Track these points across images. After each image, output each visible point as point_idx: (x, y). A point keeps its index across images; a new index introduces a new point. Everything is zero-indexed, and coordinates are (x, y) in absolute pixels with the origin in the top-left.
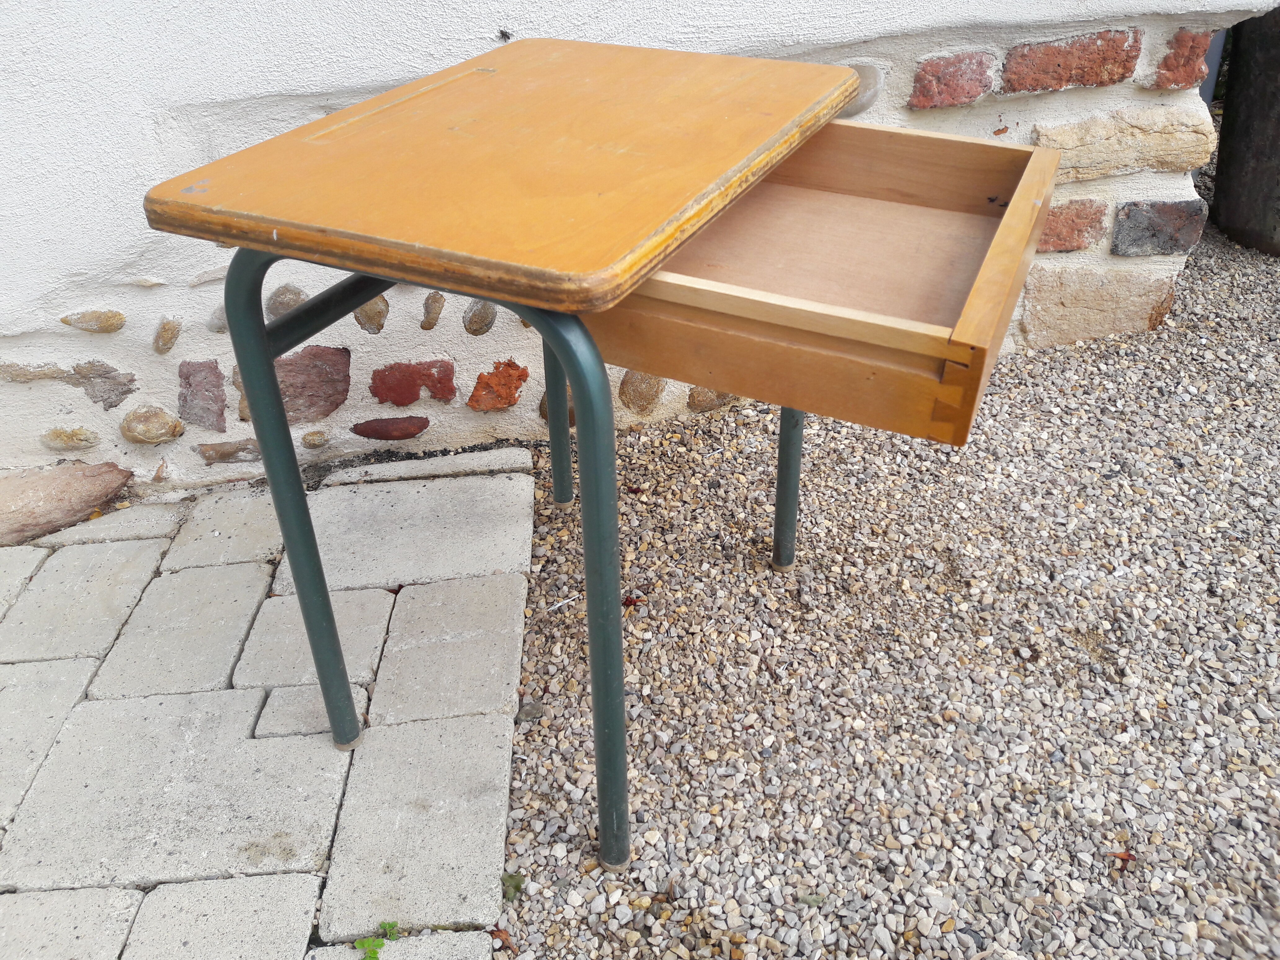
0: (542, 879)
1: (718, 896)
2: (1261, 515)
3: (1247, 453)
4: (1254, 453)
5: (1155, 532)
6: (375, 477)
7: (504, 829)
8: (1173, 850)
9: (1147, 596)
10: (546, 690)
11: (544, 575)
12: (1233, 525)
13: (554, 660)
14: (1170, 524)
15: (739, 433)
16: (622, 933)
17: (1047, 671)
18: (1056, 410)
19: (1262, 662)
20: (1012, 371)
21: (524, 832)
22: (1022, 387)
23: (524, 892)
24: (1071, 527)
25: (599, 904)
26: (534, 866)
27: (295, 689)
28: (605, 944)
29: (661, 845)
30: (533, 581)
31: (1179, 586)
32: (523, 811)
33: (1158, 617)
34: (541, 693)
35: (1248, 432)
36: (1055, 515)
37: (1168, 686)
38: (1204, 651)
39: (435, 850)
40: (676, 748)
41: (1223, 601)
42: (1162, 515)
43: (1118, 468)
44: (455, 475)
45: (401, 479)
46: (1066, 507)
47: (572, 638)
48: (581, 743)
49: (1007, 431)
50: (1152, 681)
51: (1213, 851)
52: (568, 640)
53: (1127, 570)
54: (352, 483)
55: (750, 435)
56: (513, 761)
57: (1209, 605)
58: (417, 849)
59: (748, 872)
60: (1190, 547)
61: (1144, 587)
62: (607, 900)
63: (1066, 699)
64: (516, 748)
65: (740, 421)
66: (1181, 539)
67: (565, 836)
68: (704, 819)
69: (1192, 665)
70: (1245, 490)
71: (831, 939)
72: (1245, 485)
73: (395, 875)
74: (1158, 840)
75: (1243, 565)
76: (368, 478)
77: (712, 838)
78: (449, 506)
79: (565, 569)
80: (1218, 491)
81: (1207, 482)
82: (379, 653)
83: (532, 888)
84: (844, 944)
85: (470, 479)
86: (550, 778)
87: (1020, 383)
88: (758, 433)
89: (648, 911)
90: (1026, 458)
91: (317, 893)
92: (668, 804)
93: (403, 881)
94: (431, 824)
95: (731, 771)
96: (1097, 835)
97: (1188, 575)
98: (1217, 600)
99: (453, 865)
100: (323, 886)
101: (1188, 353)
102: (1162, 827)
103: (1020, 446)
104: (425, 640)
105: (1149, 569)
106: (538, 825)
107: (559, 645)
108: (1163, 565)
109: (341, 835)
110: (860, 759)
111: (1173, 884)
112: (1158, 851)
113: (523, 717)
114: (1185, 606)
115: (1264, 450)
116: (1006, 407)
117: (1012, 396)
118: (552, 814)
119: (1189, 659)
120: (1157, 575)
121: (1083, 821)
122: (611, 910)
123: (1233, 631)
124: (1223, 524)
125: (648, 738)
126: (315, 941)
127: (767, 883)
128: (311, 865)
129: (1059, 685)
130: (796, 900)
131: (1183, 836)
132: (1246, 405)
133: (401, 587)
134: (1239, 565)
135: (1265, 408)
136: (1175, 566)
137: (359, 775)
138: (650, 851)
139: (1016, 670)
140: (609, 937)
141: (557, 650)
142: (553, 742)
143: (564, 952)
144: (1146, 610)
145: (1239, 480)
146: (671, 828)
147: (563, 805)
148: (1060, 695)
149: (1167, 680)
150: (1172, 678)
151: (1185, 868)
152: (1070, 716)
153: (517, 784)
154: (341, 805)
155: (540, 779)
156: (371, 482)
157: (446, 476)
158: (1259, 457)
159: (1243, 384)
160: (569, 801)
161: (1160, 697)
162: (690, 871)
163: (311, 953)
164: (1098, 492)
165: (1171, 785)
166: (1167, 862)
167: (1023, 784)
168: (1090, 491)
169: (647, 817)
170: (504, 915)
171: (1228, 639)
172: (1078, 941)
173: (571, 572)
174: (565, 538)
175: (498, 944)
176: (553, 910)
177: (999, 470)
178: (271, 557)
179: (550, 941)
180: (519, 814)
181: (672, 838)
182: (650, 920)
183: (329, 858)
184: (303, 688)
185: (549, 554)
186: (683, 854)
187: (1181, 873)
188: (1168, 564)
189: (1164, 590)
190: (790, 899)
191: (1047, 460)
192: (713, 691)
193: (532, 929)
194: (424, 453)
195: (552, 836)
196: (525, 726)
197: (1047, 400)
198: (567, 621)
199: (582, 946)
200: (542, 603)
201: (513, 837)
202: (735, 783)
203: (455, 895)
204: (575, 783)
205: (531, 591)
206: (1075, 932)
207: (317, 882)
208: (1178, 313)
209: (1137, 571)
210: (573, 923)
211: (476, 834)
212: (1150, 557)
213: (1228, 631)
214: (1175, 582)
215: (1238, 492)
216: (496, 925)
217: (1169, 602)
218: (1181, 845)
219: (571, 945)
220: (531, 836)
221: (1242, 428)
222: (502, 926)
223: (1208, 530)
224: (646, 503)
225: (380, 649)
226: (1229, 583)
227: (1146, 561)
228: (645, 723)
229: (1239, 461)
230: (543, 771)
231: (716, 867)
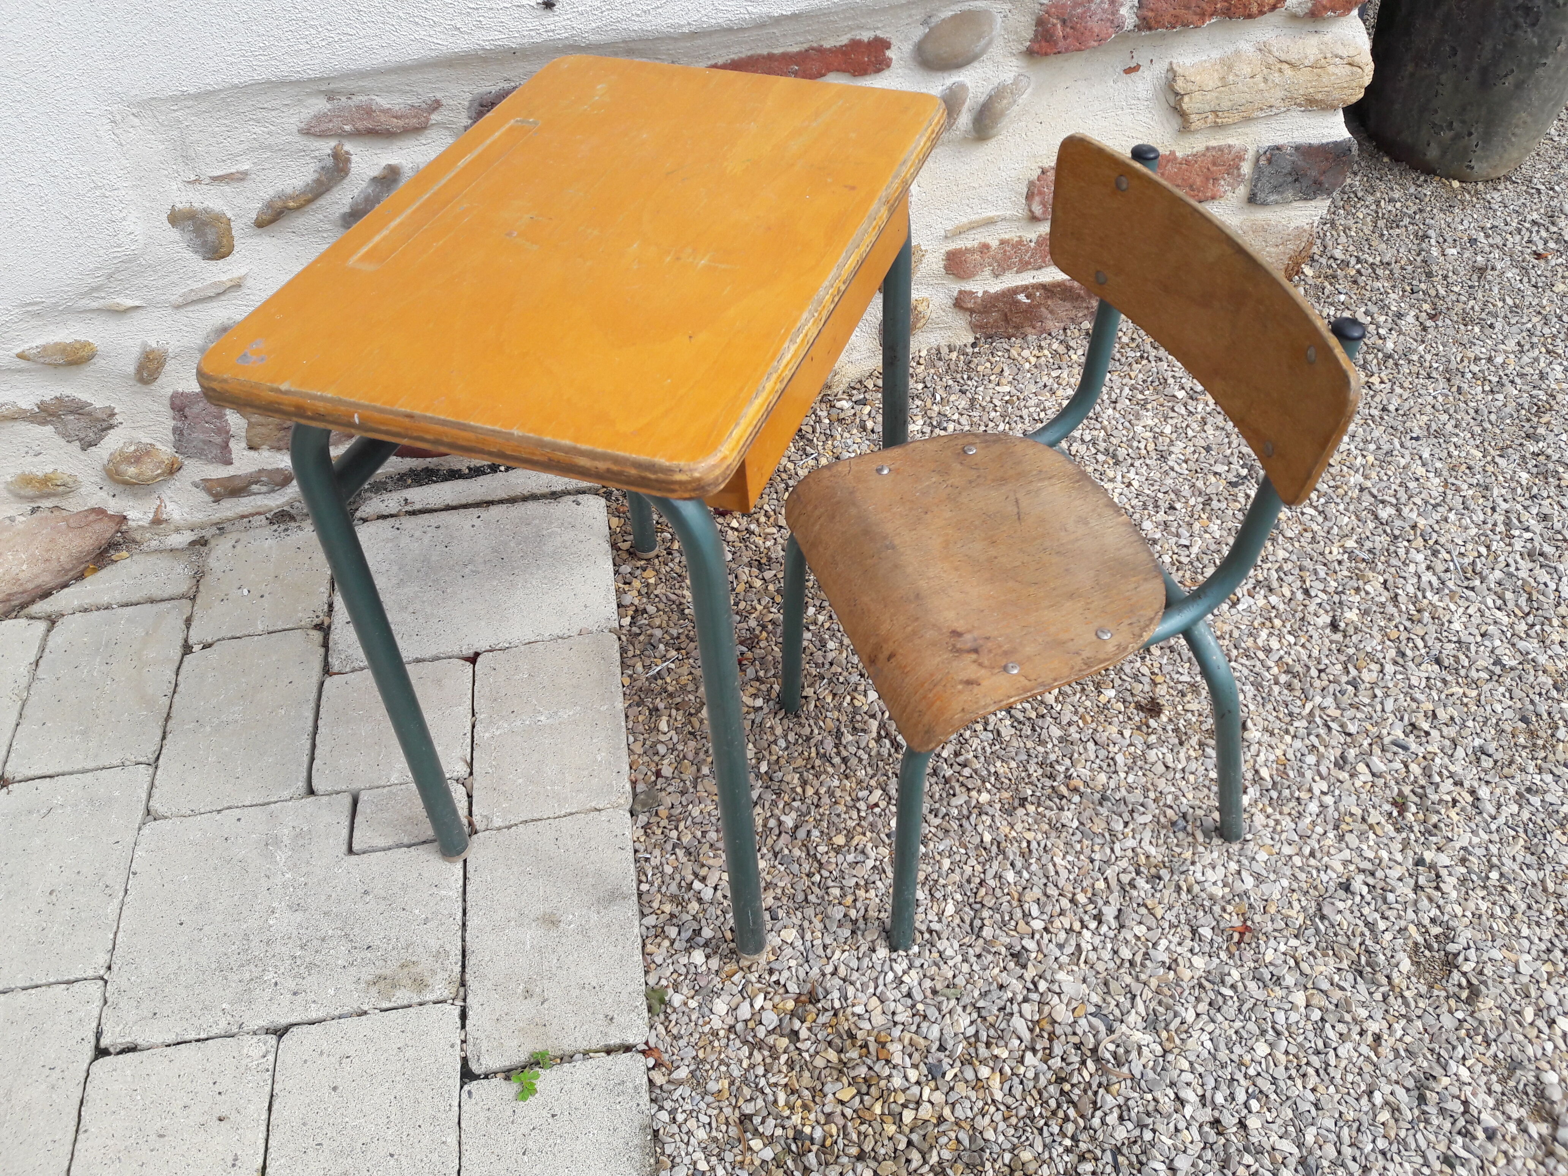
0: (685, 990)
1: (859, 994)
2: (1389, 531)
3: (1379, 448)
4: (1386, 447)
5: (1281, 554)
6: (417, 507)
7: (639, 940)
8: (1286, 919)
9: (1271, 634)
10: (658, 774)
11: (635, 629)
12: (1359, 542)
13: (663, 738)
14: (1297, 544)
15: (835, 433)
16: (771, 1040)
17: (1170, 727)
18: (1181, 394)
19: (1379, 708)
20: (1133, 339)
21: (659, 940)
22: (1144, 362)
23: (668, 1004)
24: (1195, 550)
25: (745, 1011)
26: (675, 976)
27: (386, 790)
28: (756, 1052)
29: (798, 943)
30: (623, 638)
31: (1302, 619)
32: (654, 917)
33: (1281, 658)
34: (653, 778)
35: (1382, 418)
36: (1178, 535)
37: (1288, 739)
38: (1324, 697)
39: (573, 969)
40: (801, 834)
41: (1345, 636)
42: (1289, 534)
43: (1244, 472)
44: (512, 501)
45: (448, 508)
46: (1190, 525)
47: (678, 710)
48: (704, 834)
49: (1127, 424)
50: (1272, 734)
51: (1323, 918)
52: (674, 712)
53: (1252, 601)
54: (392, 516)
55: (846, 434)
56: (636, 861)
57: (1331, 642)
58: (554, 970)
59: (886, 968)
60: (1316, 572)
61: (1268, 624)
62: (752, 1006)
63: (1188, 758)
64: (637, 845)
65: (834, 417)
66: (1307, 563)
67: (701, 940)
68: (837, 913)
69: (1311, 712)
70: (1375, 497)
71: (971, 1031)
72: (1375, 491)
73: (536, 1000)
74: (1272, 910)
75: (1367, 593)
76: (409, 508)
77: (847, 933)
78: (512, 544)
79: (657, 622)
80: (1347, 499)
81: (1337, 487)
82: (469, 740)
83: (677, 1000)
84: (983, 1036)
85: (531, 505)
86: (677, 877)
87: (1142, 357)
88: (855, 431)
89: (793, 1014)
90: (1148, 461)
91: (459, 1024)
92: (800, 897)
93: (546, 1005)
94: (564, 940)
95: (860, 858)
96: (1217, 909)
97: (1312, 608)
98: (1338, 637)
99: (594, 984)
100: (463, 1016)
101: (1325, 314)
102: (1276, 896)
103: (1142, 445)
104: (519, 723)
105: (1274, 599)
106: (672, 932)
107: (665, 719)
108: (1288, 594)
109: (471, 961)
110: (987, 838)
111: (1284, 954)
112: (1272, 920)
113: (638, 808)
114: (1308, 645)
115: (1396, 441)
116: (1126, 390)
117: (1133, 374)
118: (685, 917)
119: (1309, 706)
120: (1282, 607)
121: (1203, 895)
122: (757, 1017)
123: (1353, 672)
124: (1350, 543)
125: (772, 823)
126: (467, 1075)
127: (906, 978)
128: (446, 994)
129: (1181, 743)
130: (935, 992)
131: (1296, 904)
132: (1382, 382)
133: (477, 654)
134: (1363, 593)
135: (1402, 387)
136: (1300, 596)
137: (477, 891)
138: (788, 951)
139: (1139, 728)
140: (758, 1045)
141: (663, 726)
142: (674, 834)
143: (716, 1064)
144: (1268, 651)
145: (1368, 484)
146: (806, 924)
147: (694, 906)
148: (1182, 756)
149: (1287, 732)
150: (1292, 730)
151: (1296, 937)
152: (1192, 778)
153: (644, 887)
154: (464, 924)
155: (667, 879)
156: (413, 513)
157: (501, 502)
158: (1389, 453)
159: (1380, 355)
160: (700, 900)
161: (1279, 752)
162: (829, 969)
163: (466, 1088)
164: (1223, 505)
165: (1287, 850)
166: (1280, 931)
167: (1148, 857)
168: (1215, 504)
169: (781, 913)
170: (653, 1032)
171: (1348, 683)
172: (1198, 1015)
173: (664, 625)
174: (652, 581)
175: (651, 1062)
176: (701, 1022)
177: (1119, 478)
178: (317, 621)
179: (701, 1055)
180: (651, 920)
181: (808, 936)
182: (797, 1024)
183: (463, 984)
184: (394, 789)
185: (636, 602)
186: (820, 951)
187: (1293, 942)
188: (1293, 593)
189: (1288, 625)
190: (928, 993)
191: (1170, 463)
192: (833, 765)
193: (682, 1043)
194: (469, 468)
195: (687, 941)
196: (643, 819)
197: (1171, 381)
198: (670, 689)
199: (733, 1056)
200: (639, 668)
201: (650, 948)
202: (864, 871)
203: (602, 1017)
204: (703, 880)
205: (623, 651)
206: (1195, 1007)
207: (457, 1011)
208: (1316, 257)
209: (1261, 602)
210: (722, 1033)
211: (611, 948)
212: (1275, 584)
213: (1348, 673)
214: (1299, 615)
215: (1367, 500)
216: (647, 1043)
217: (1292, 639)
218: (1293, 913)
219: (723, 1056)
220: (666, 943)
221: (1376, 413)
222: (652, 1044)
223: (1335, 550)
224: (737, 530)
225: (469, 735)
226: (1352, 615)
227: (1271, 590)
228: (767, 805)
229: (1371, 458)
230: (668, 870)
231: (854, 964)
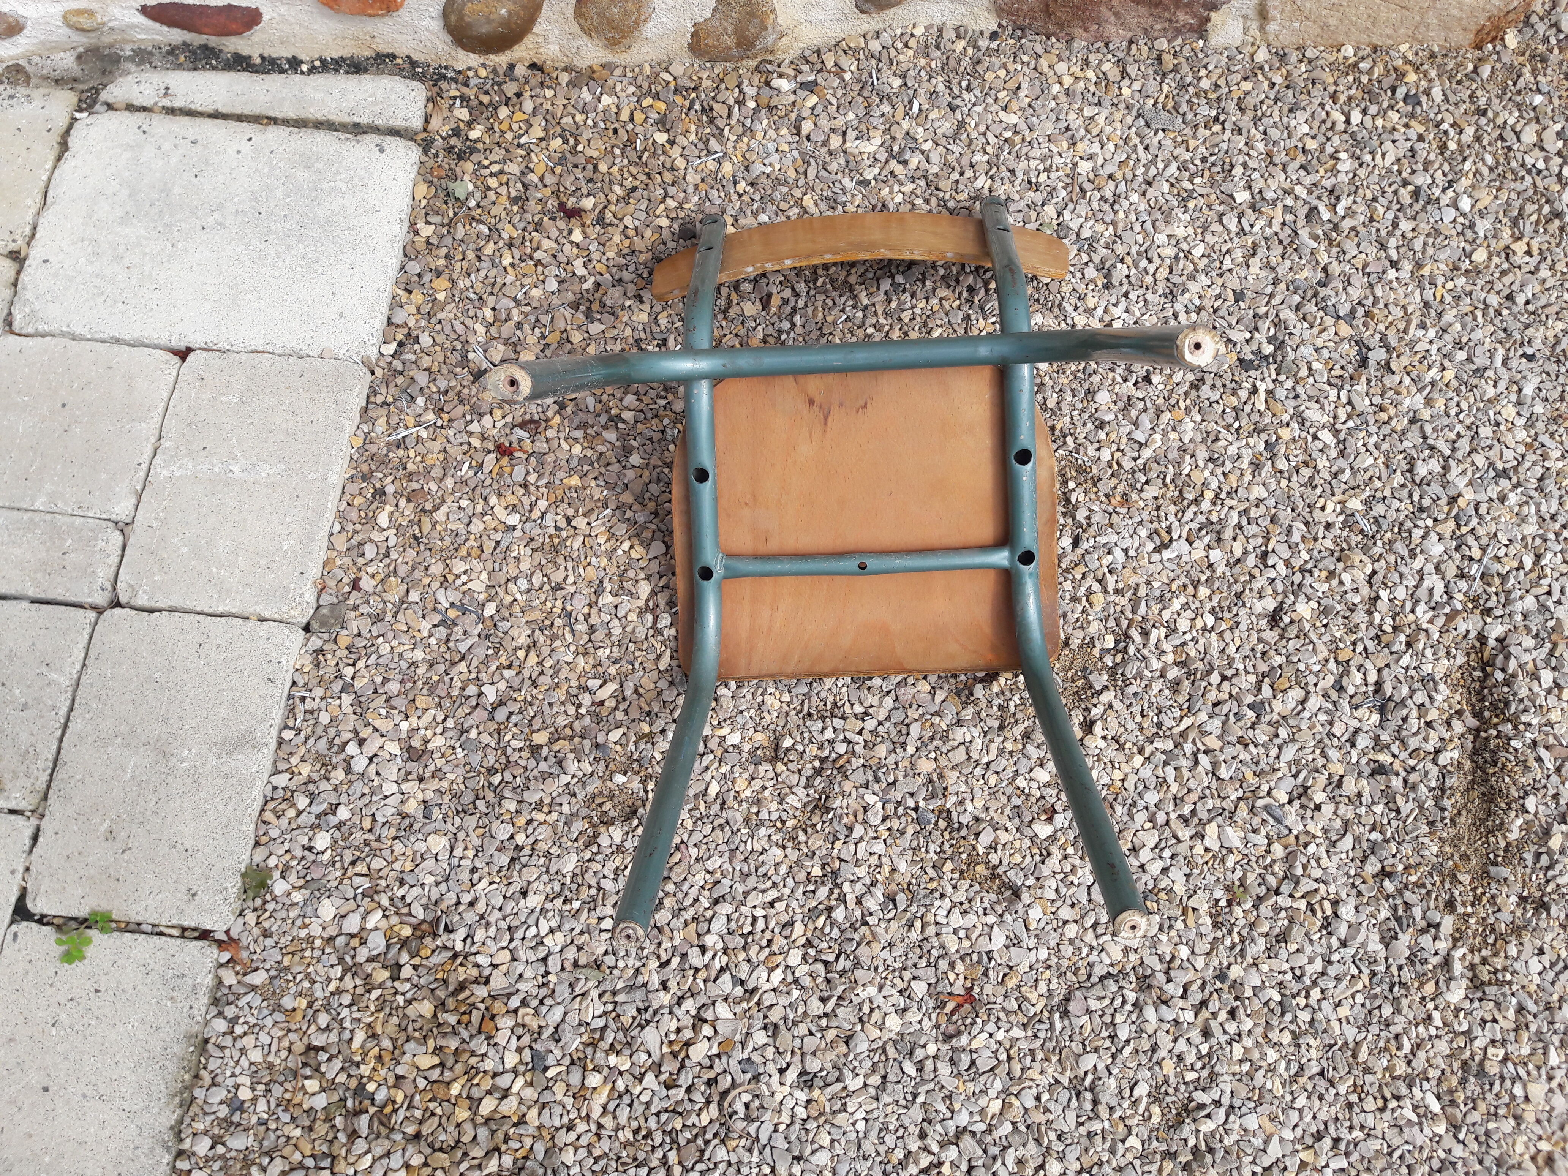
0: (293, 878)
1: (489, 942)
2: (1417, 496)
3: (1469, 360)
4: (1481, 361)
5: (1258, 492)
6: (178, 103)
7: (261, 801)
8: (1022, 1000)
9: (1185, 606)
10: (355, 585)
11: (397, 364)
12: (1369, 502)
13: (376, 536)
14: (1284, 483)
15: (756, 124)
16: (369, 968)
18: (1242, 197)
19: (1274, 752)
20: (1216, 87)
21: (284, 806)
22: (1216, 128)
23: (269, 889)
24: (1148, 453)
25: (352, 924)
26: (288, 857)
27: (27, 516)
28: (348, 977)
29: (444, 856)
30: (379, 372)
31: (1239, 595)
32: (288, 776)
33: (1184, 644)
34: (347, 589)
35: (1498, 313)
36: (1136, 424)
37: (1138, 760)
38: (1210, 716)
39: (170, 819)
40: (501, 715)
41: (1282, 637)
42: (1282, 462)
43: (1268, 349)
44: (300, 124)
45: (216, 115)
46: (1159, 413)
47: (409, 501)
48: (385, 680)
49: (1149, 226)
50: (1121, 747)
51: (1065, 1014)
52: (403, 502)
53: (1187, 547)
54: (144, 109)
55: (771, 134)
56: (290, 697)
57: (1260, 640)
58: (149, 813)
59: (531, 921)
60: (1289, 531)
61: (1190, 590)
62: (364, 918)
63: (1001, 752)
64: (298, 677)
65: (764, 100)
66: (1285, 514)
67: (333, 820)
68: (502, 832)
69: (1183, 734)
70: (1425, 437)
71: (600, 1023)
72: (1428, 429)
73: (119, 845)
74: (1011, 983)
75: (1341, 583)
76: (167, 103)
77: (504, 860)
78: (279, 194)
79: (426, 362)
80: (1386, 430)
81: (1381, 409)
82: (142, 474)
83: (280, 887)
84: (610, 1037)
85: (322, 137)
86: (332, 732)
87: (1216, 119)
88: (784, 131)
89: (404, 943)
91: (27, 848)
92: (468, 798)
93: (126, 856)
94: (170, 780)
95: (555, 767)
96: (943, 964)
97: (1260, 582)
98: (1271, 636)
99: (187, 845)
100: (35, 839)
101: (1500, 121)
102: (1024, 967)
103: (1151, 269)
104: (206, 467)
105: (1216, 555)
106: (302, 802)
107: (389, 508)
108: (1238, 552)
109: (60, 775)
110: (714, 789)
111: (999, 1043)
112: (1006, 996)
113: (315, 625)
114: (1228, 636)
115: (1500, 355)
116: (1173, 168)
117: (1192, 144)
118: (324, 786)
119: (1187, 722)
120: (1221, 569)
121: (935, 942)
122: (364, 936)
123: (1267, 692)
124: (1355, 504)
126: (21, 912)
127: (548, 941)
128: (22, 805)
129: (1002, 728)
130: (576, 965)
131: (1043, 984)
132: (1529, 253)
133: (189, 350)
134: (1335, 582)
135: (1552, 268)
136: (1251, 561)
137: (92, 685)
138: (430, 864)
139: (958, 694)
140: (352, 970)
141: (383, 519)
142: (349, 671)
143: (299, 977)
144: (1172, 631)
145: (1426, 415)
146: (461, 835)
147: (339, 775)
148: (994, 747)
149: (1141, 751)
150: (1148, 749)
151: (1024, 1026)
152: (993, 780)
153: (288, 735)
154: (65, 727)
155: (319, 731)
156: (171, 111)
157: (286, 122)
158: (1480, 372)
159: (1547, 209)
160: (348, 771)
161: (1117, 775)
162: (466, 898)
163: (14, 927)
164: (1215, 396)
165: (1066, 913)
166: (1007, 1013)
167: (894, 870)
168: (1205, 391)
169: (436, 813)
170: (241, 921)
171: (1251, 707)
172: (865, 1085)
173: (435, 368)
174: (441, 296)
175: (225, 956)
176: (299, 922)
178: (12, 246)
179: (286, 962)
180: (282, 780)
181: (458, 852)
182: (405, 958)
183: (45, 798)
184: (37, 517)
185: (412, 323)
186: (465, 876)
187: (1017, 1032)
188: (1246, 553)
189: (1216, 598)
190: (568, 965)
192: (575, 632)
193: (269, 942)
194: (263, 58)
195: (318, 817)
196: (316, 642)
197: (1238, 171)
198: (411, 466)
199: (321, 971)
200: (381, 426)
201: (268, 816)
202: (553, 787)
203: (184, 889)
204: (361, 742)
205: (373, 391)
206: (866, 1076)
207: (29, 832)
208: (1534, 19)
209: (1198, 553)
210: (318, 943)
211: (221, 807)
212: (1228, 534)
213: (1259, 690)
214: (1238, 588)
215: (1412, 439)
216: (227, 932)
217: (1210, 620)
218: (1033, 996)
219: (311, 969)
220: (291, 813)
221: (1494, 300)
222: (234, 934)
223: (1330, 506)
224: (578, 246)
225: (144, 466)
226: (1304, 609)
227: (1219, 540)
229: (1449, 374)
230: (325, 718)
231: (498, 901)
